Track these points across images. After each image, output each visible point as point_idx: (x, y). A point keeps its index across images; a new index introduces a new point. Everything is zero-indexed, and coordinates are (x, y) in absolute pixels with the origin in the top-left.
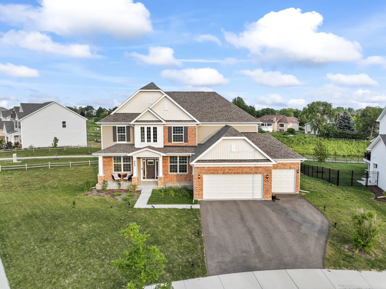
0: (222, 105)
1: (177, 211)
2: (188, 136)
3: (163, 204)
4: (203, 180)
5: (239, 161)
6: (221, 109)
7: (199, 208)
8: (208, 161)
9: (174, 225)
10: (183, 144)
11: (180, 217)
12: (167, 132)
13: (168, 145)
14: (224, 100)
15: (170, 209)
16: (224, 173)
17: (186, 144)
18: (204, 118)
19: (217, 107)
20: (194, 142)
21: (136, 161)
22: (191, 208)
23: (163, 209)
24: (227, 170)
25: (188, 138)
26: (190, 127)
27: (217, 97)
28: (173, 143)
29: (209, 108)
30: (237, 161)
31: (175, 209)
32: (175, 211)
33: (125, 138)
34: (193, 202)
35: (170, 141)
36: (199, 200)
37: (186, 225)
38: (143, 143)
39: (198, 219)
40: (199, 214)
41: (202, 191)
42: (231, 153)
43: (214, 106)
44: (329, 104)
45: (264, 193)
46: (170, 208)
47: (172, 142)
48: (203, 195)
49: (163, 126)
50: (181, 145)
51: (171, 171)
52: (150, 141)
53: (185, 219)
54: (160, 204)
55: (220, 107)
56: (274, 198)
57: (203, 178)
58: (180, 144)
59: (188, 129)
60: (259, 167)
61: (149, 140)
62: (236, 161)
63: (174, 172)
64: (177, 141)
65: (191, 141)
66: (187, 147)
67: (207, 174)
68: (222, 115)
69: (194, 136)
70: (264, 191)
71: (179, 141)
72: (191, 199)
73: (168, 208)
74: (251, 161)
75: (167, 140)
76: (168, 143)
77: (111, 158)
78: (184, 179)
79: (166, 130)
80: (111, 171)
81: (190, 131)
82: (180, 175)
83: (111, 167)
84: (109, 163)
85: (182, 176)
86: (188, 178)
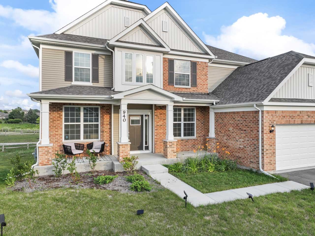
2: (198, 77)
4: (275, 135)
16: (302, 123)
17: (194, 89)
20: (205, 87)
21: (126, 112)
24: (306, 117)
25: (198, 80)
33: (88, 75)
34: (275, 177)
36: (271, 173)
38: (129, 83)
41: (275, 157)
42: (308, 88)
47: (173, 85)
48: (275, 164)
49: (162, 56)
50: (188, 91)
57: (275, 131)
58: (186, 89)
61: (139, 79)
63: (175, 135)
64: (181, 85)
66: (195, 93)
67: (281, 124)
69: (205, 77)
71: (184, 84)
75: (167, 82)
76: (168, 87)
77: (58, 114)
78: (191, 148)
79: (165, 64)
80: (58, 138)
81: (200, 70)
82: (186, 141)
83: (59, 131)
84: (54, 123)
85: (189, 142)
86: (197, 145)
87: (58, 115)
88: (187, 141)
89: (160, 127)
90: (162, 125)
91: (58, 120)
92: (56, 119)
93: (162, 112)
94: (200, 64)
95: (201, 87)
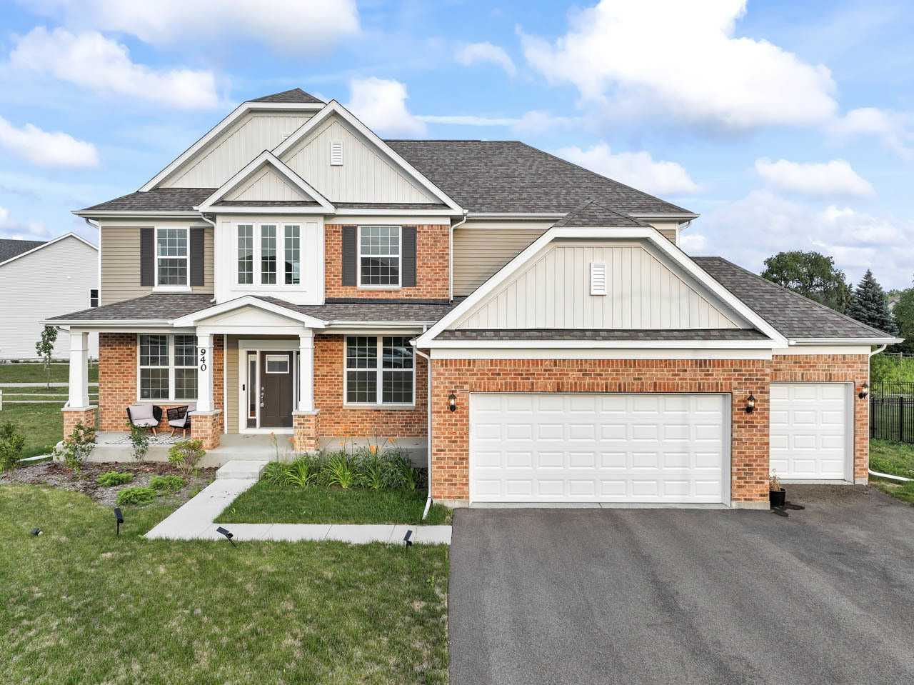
0: (544, 171)
1: (337, 556)
2: (419, 263)
3: (286, 522)
4: (467, 416)
5: (626, 334)
6: (540, 181)
7: (449, 543)
8: (492, 334)
9: (289, 641)
10: (397, 291)
11: (340, 587)
12: (337, 247)
13: (342, 295)
14: (549, 158)
15: (308, 545)
16: (559, 390)
17: (410, 293)
18: (480, 201)
19: (526, 175)
20: (439, 284)
21: (207, 351)
22: (409, 543)
23: (277, 543)
24: (573, 376)
25: (419, 270)
26: (426, 228)
27: (526, 152)
28: (362, 289)
29: (497, 178)
30: (616, 334)
31: (331, 546)
32: (326, 558)
33: (183, 272)
34: (425, 513)
35: (349, 280)
36: (451, 504)
37: (357, 642)
38: (246, 286)
39: (436, 600)
40: (445, 572)
41: (466, 468)
42: (590, 299)
43: (516, 173)
44: (825, 260)
45: (735, 478)
46: (308, 539)
47: (355, 285)
48: (467, 484)
49: (321, 223)
50: (393, 296)
51: (351, 398)
52: (273, 280)
53: (365, 600)
54: (275, 522)
55: (537, 174)
56: (778, 498)
57: (467, 408)
58: (386, 291)
59: (420, 238)
60: (713, 363)
61: (269, 277)
62: (612, 334)
63: (362, 399)
64: (375, 281)
65: (429, 283)
66: (411, 302)
67: (487, 391)
68: (546, 194)
69: (441, 261)
70: (735, 469)
71: (385, 281)
72: (415, 502)
73: (303, 542)
74: (676, 334)
75: (339, 279)
76: (341, 290)
77: (129, 349)
78: (400, 429)
79: (335, 238)
80: (128, 394)
81: (427, 245)
82: (386, 414)
83: (130, 381)
84: (121, 367)
85: (395, 417)
86: (416, 423)
87: (128, 352)
88: (390, 413)
89: (322, 379)
90: (326, 376)
91: (128, 361)
92: (124, 358)
93: (327, 347)
94: (427, 232)
95: (429, 286)
